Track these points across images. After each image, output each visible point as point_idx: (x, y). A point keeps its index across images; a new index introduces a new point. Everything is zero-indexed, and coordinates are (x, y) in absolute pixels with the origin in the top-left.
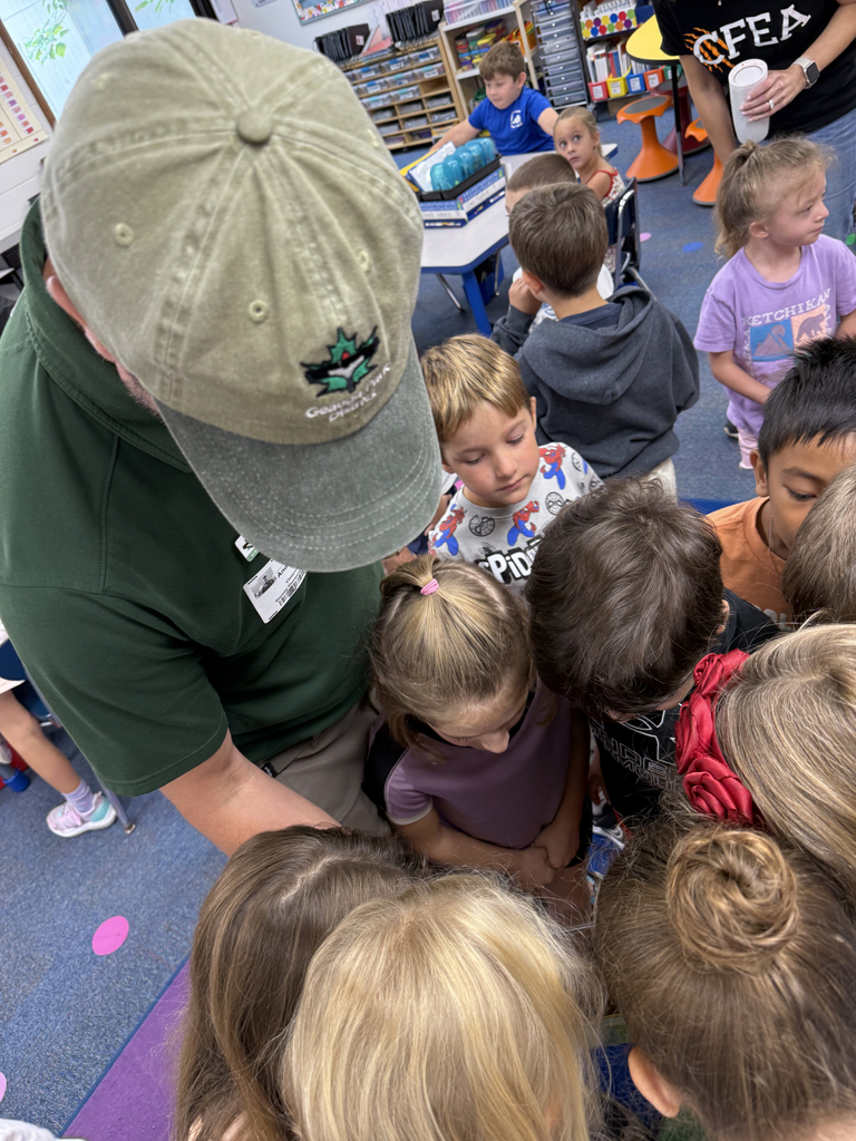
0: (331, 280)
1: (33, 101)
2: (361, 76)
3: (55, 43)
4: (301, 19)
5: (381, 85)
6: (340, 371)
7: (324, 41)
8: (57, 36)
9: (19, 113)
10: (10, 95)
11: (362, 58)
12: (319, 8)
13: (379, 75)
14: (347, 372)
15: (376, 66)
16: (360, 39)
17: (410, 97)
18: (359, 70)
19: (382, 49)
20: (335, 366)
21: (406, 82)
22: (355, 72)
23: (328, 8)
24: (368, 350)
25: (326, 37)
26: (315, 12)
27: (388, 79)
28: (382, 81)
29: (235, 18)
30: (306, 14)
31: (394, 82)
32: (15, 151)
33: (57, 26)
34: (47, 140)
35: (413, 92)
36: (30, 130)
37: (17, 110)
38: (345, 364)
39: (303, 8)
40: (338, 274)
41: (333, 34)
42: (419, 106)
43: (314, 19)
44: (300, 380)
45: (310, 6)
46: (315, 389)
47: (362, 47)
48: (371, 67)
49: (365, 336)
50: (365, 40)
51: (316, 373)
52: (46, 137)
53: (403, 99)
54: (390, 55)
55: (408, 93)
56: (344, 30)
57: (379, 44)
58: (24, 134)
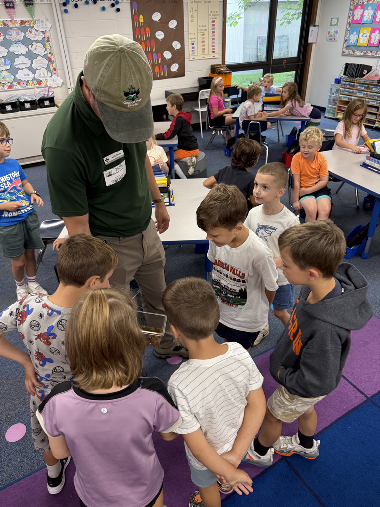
0: (131, 77)
1: (221, 41)
2: (357, 87)
3: (235, 21)
4: (343, 53)
5: (364, 94)
6: (130, 95)
7: (349, 66)
8: (237, 19)
9: (213, 44)
10: (214, 36)
11: (362, 80)
12: (354, 52)
13: (366, 89)
14: (132, 96)
15: (367, 85)
16: (365, 72)
17: (374, 104)
18: (358, 84)
19: (373, 79)
20: (130, 94)
21: (376, 98)
22: (355, 84)
23: (358, 53)
24: (137, 92)
25: (351, 65)
26: (351, 53)
27: (368, 93)
28: (365, 92)
29: (315, 41)
30: (347, 52)
31: (371, 95)
32: (204, 58)
33: (239, 15)
34: (218, 58)
35: (377, 103)
36: (214, 52)
37: (213, 43)
38: (132, 94)
39: (347, 49)
40: (132, 76)
41: (355, 65)
42: (376, 110)
43: (349, 55)
44: (123, 95)
45: (350, 49)
46: (126, 97)
47: (365, 75)
48: (364, 85)
49: (136, 89)
50: (367, 73)
51: (126, 94)
52: (218, 57)
53: (370, 103)
54: (375, 84)
55: (374, 102)
56: (361, 65)
57: (372, 77)
58: (211, 53)
